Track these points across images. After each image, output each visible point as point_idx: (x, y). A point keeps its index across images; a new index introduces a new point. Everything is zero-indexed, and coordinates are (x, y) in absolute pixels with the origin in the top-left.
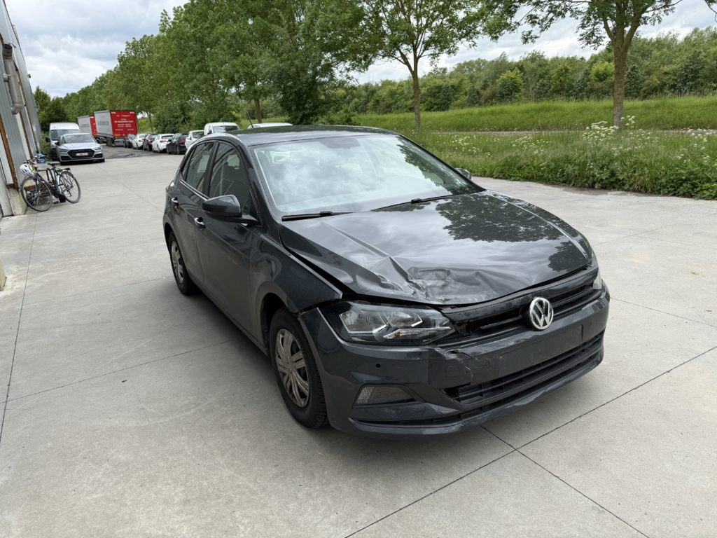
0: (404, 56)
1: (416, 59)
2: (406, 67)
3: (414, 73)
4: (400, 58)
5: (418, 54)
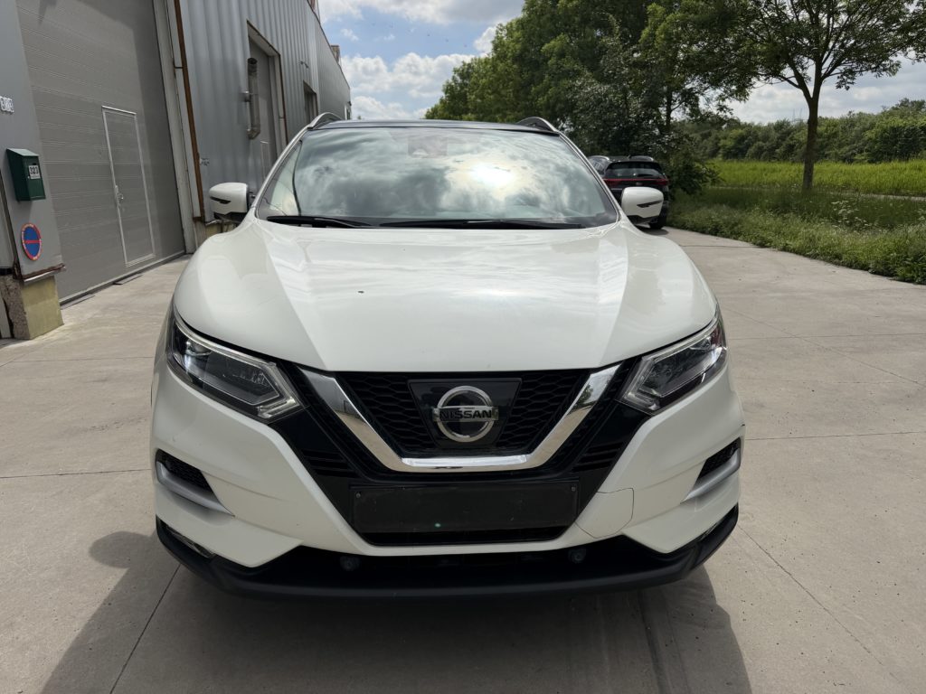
0: (797, 75)
1: (819, 80)
2: (801, 92)
3: (813, 102)
4: (794, 80)
5: (823, 72)
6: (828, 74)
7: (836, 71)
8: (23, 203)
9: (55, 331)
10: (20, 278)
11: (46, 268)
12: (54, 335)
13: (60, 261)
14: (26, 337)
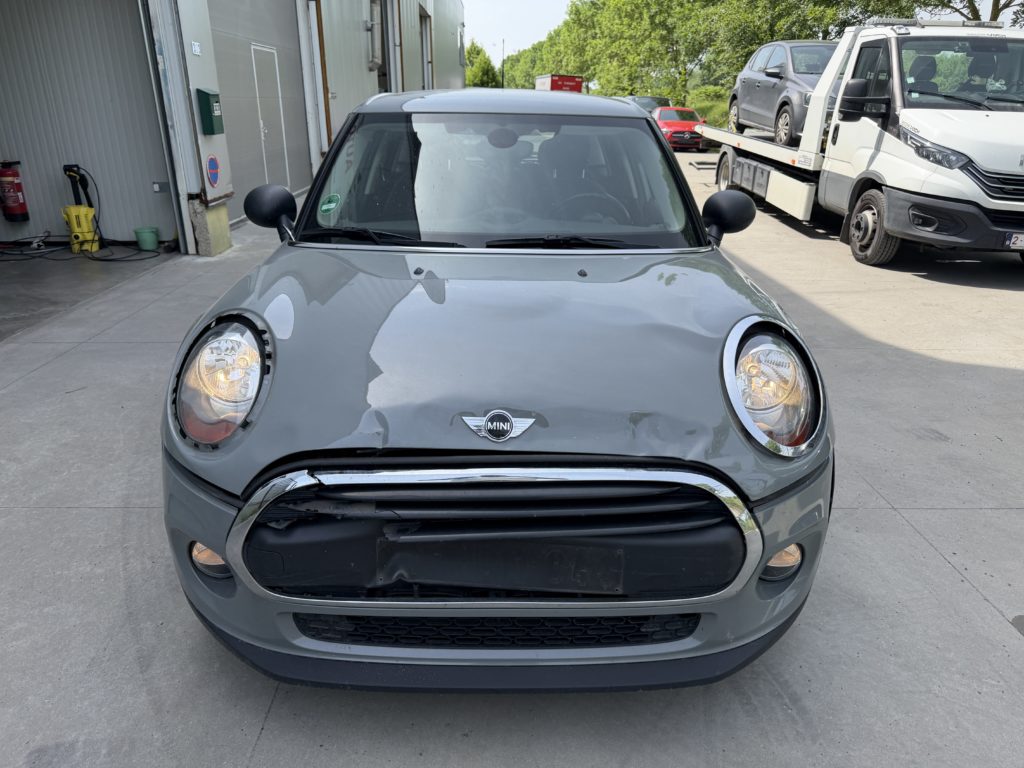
8: (208, 136)
9: (229, 251)
10: (205, 203)
11: (222, 194)
12: (228, 254)
13: (231, 190)
14: (208, 254)
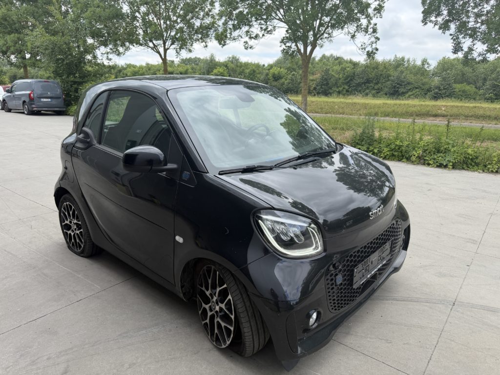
0: (156, 47)
1: (166, 50)
3: (164, 60)
5: (166, 47)
6: (168, 49)
7: (171, 47)
